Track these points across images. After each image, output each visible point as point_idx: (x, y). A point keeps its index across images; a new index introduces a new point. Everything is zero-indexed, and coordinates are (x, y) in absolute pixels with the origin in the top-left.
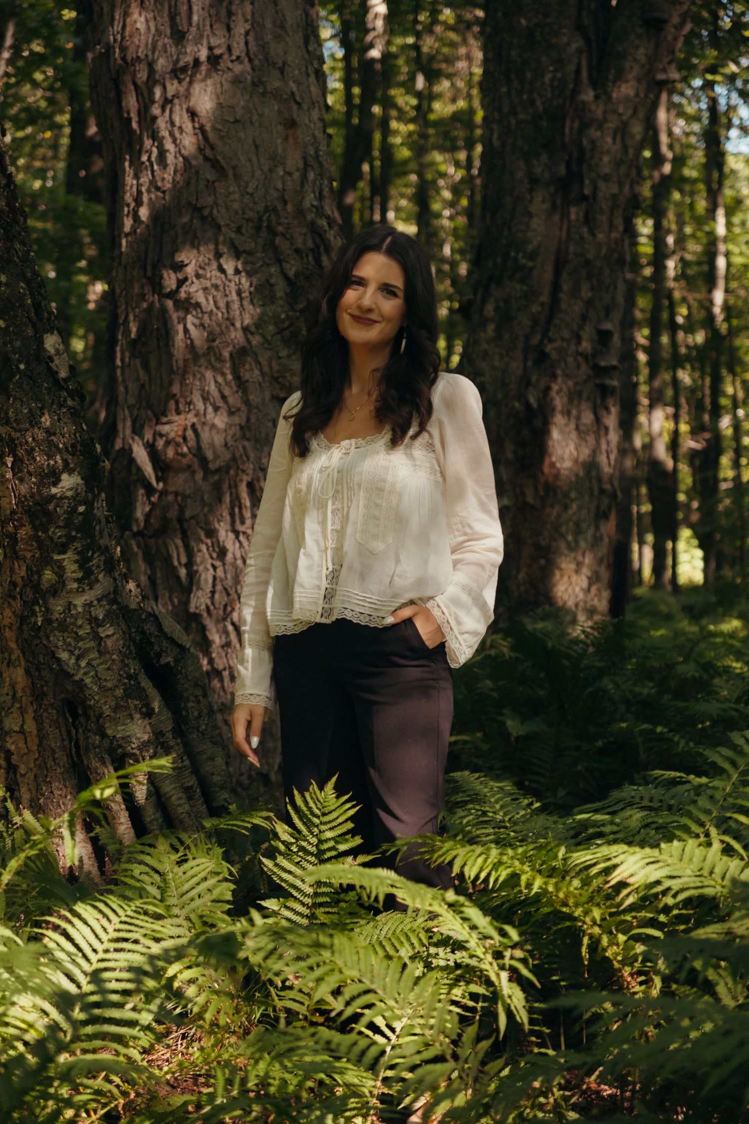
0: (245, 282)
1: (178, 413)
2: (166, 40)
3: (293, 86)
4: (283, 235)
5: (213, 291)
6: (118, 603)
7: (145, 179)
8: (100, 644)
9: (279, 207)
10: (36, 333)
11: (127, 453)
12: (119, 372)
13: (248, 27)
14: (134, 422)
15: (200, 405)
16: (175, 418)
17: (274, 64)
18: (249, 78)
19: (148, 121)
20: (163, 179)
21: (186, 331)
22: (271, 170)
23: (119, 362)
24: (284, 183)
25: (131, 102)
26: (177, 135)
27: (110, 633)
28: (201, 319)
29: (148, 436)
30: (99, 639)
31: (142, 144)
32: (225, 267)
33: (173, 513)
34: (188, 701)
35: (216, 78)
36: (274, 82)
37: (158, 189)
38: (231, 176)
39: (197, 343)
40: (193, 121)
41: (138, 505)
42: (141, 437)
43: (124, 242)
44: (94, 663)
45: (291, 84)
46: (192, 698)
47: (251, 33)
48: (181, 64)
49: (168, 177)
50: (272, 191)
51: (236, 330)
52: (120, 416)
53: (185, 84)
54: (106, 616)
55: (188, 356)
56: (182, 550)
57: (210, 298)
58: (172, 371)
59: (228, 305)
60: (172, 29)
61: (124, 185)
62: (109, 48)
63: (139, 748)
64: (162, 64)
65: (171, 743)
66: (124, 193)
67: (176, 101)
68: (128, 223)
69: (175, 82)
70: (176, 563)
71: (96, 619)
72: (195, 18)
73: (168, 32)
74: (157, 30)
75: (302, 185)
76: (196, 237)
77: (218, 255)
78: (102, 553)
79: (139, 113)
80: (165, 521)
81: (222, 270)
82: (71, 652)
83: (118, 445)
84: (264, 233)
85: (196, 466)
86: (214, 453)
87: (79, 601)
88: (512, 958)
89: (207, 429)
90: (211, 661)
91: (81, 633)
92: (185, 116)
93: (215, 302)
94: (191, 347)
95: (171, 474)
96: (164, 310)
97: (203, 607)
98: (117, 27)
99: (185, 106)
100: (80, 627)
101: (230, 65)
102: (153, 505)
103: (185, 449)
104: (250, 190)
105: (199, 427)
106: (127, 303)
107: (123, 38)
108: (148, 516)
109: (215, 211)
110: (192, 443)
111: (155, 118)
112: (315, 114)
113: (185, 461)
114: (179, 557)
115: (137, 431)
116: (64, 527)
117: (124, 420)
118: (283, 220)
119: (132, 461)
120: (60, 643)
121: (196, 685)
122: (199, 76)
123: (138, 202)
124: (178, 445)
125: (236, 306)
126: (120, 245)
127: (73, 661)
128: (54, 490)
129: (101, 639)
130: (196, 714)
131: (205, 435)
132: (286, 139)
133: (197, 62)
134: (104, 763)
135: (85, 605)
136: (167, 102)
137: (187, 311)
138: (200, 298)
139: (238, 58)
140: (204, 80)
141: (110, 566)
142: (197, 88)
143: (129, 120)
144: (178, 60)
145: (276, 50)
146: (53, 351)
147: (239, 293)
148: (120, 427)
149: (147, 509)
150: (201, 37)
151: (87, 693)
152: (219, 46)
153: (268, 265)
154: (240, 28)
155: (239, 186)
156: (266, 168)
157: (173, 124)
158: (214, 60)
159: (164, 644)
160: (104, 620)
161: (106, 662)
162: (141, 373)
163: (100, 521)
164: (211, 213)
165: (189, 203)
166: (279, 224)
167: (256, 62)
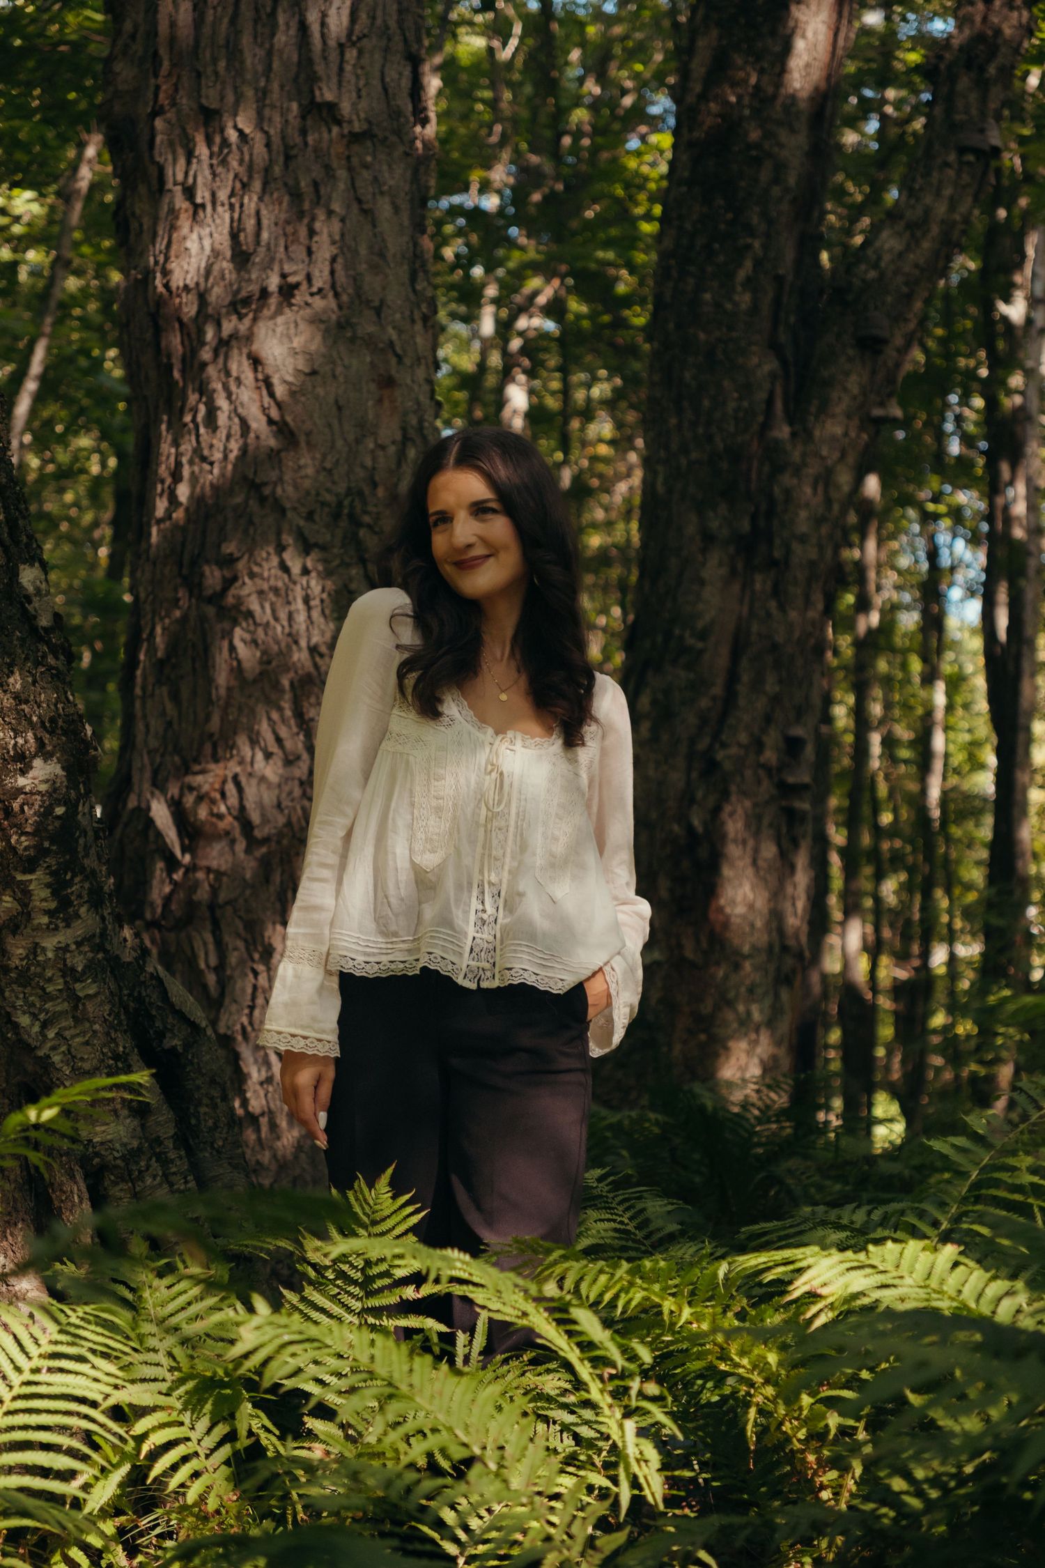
0: (315, 586)
1: (216, 760)
2: (225, 264)
3: (393, 334)
4: (369, 527)
5: (271, 596)
6: (106, 951)
7: (187, 447)
8: (76, 1008)
9: (367, 490)
10: (9, 560)
11: (143, 813)
12: (138, 704)
13: (335, 251)
14: (155, 773)
15: (247, 751)
16: (212, 766)
17: (368, 302)
18: (334, 317)
19: (195, 368)
20: (211, 446)
21: (232, 648)
22: (358, 441)
23: (138, 691)
24: (374, 459)
25: (175, 342)
26: (233, 388)
27: (91, 992)
28: (253, 633)
29: (174, 790)
30: (75, 1000)
31: (184, 399)
32: (289, 563)
33: (203, 894)
34: (199, 1103)
35: (289, 314)
36: (367, 326)
37: (204, 459)
38: (303, 444)
39: (247, 665)
40: (256, 370)
41: (155, 883)
42: (163, 791)
43: (154, 530)
44: (67, 1034)
45: (390, 330)
46: (205, 1101)
47: (340, 260)
48: (243, 294)
49: (219, 445)
50: (358, 470)
51: (300, 649)
52: (137, 764)
53: (247, 321)
54: (87, 967)
55: (233, 683)
56: (211, 947)
57: (267, 606)
58: (210, 701)
59: (290, 617)
60: (233, 249)
61: (159, 454)
62: (148, 275)
63: (123, 1158)
64: (217, 294)
65: (172, 1155)
66: (158, 465)
67: (234, 343)
68: (161, 506)
69: (234, 318)
70: (202, 965)
71: (73, 970)
72: (265, 235)
73: (228, 254)
74: (213, 250)
75: (399, 464)
76: (251, 522)
77: (281, 549)
78: (86, 878)
79: (184, 360)
80: (191, 905)
81: (285, 568)
82: (35, 1016)
83: (132, 803)
84: (344, 523)
85: (237, 832)
86: (263, 815)
87: (50, 943)
88: (641, 1395)
89: (254, 782)
90: (245, 1102)
91: (50, 989)
92: (246, 364)
93: (274, 611)
94: (238, 670)
95: (202, 843)
96: (203, 619)
97: (238, 1027)
98: (161, 245)
99: (245, 351)
100: (50, 980)
101: (310, 300)
102: (175, 884)
103: (223, 809)
104: (328, 465)
105: (243, 780)
106: (154, 612)
107: (167, 259)
108: (168, 900)
109: (279, 490)
110: (233, 800)
111: (204, 365)
112: (421, 373)
113: (222, 825)
114: (206, 957)
115: (159, 784)
116: (34, 834)
117: (142, 770)
118: (370, 508)
119: (150, 822)
120: (20, 1003)
121: (213, 1082)
122: (266, 312)
123: (177, 476)
124: (213, 802)
125: (301, 618)
126: (150, 534)
127: (36, 1029)
128: (21, 781)
129: (79, 999)
130: (210, 1123)
131: (251, 792)
132: (380, 401)
133: (264, 293)
134: (72, 1177)
135: (58, 949)
136: (224, 345)
137: (235, 623)
138: (255, 606)
139: (320, 290)
140: (273, 317)
141: (96, 899)
142: (262, 329)
143: (170, 368)
144: (238, 291)
145: (372, 283)
146: (31, 589)
147: (307, 600)
148: (135, 779)
149: (167, 889)
150: (272, 260)
151: (55, 1075)
152: (295, 273)
153: (348, 565)
154: (325, 251)
155: (313, 458)
156: (351, 437)
157: (228, 373)
158: (288, 291)
159: (170, 1020)
160: (84, 972)
161: (84, 1033)
162: (169, 706)
163: (85, 833)
164: (274, 492)
165: (245, 478)
166: (366, 512)
167: (345, 298)
